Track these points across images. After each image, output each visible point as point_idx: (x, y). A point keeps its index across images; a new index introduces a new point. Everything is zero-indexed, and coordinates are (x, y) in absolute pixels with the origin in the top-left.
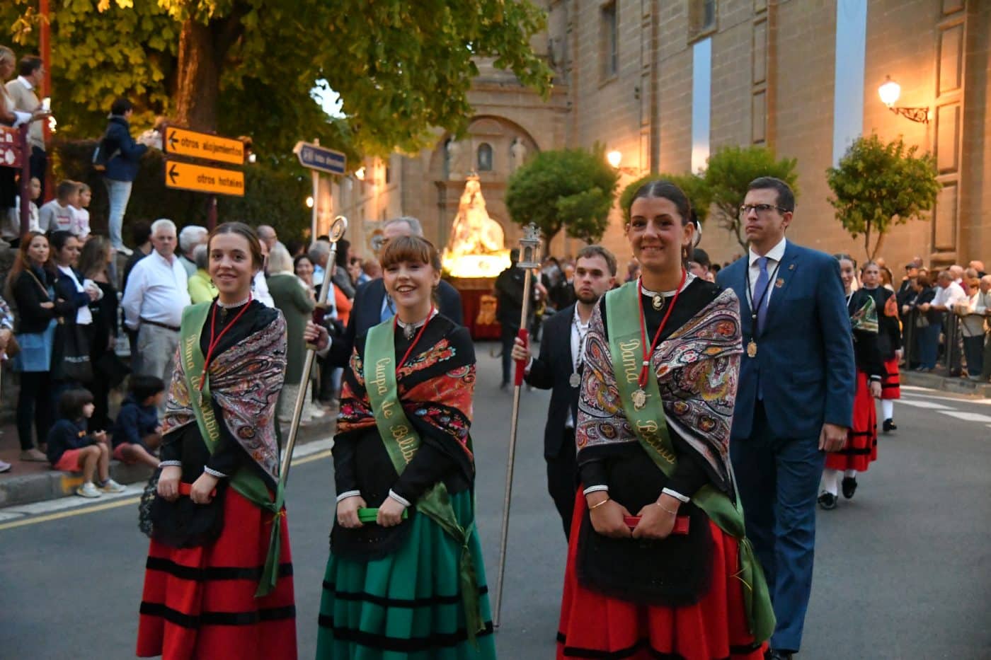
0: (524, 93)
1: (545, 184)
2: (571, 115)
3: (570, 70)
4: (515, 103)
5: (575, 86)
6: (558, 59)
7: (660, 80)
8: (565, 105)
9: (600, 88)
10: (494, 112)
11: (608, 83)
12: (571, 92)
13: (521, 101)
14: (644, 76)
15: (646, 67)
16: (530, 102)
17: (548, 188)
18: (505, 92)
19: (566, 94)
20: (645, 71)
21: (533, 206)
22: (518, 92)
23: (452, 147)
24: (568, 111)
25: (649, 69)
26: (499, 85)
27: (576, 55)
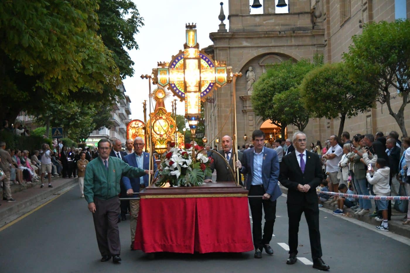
0: (295, 37)
1: (273, 86)
2: (326, 48)
3: (325, 19)
4: (289, 44)
5: (329, 28)
6: (317, 13)
7: (374, 12)
8: (323, 42)
9: (341, 27)
10: (276, 50)
11: (345, 22)
12: (326, 33)
13: (294, 42)
14: (364, 11)
15: (365, 4)
16: (300, 42)
17: (275, 88)
18: (282, 37)
19: (323, 35)
20: (365, 7)
21: (266, 102)
22: (291, 36)
23: (250, 74)
24: (325, 46)
25: (367, 5)
26: (278, 32)
27: (328, 8)
